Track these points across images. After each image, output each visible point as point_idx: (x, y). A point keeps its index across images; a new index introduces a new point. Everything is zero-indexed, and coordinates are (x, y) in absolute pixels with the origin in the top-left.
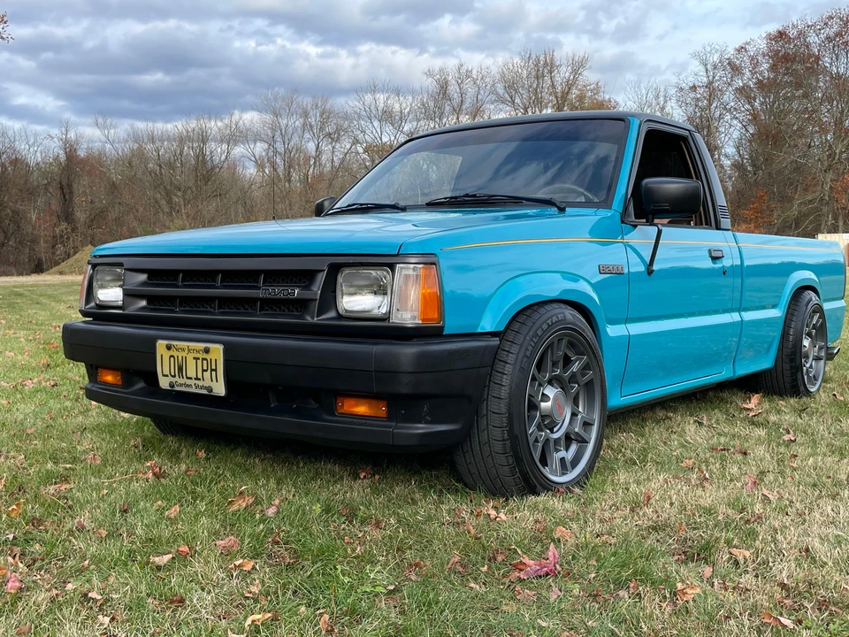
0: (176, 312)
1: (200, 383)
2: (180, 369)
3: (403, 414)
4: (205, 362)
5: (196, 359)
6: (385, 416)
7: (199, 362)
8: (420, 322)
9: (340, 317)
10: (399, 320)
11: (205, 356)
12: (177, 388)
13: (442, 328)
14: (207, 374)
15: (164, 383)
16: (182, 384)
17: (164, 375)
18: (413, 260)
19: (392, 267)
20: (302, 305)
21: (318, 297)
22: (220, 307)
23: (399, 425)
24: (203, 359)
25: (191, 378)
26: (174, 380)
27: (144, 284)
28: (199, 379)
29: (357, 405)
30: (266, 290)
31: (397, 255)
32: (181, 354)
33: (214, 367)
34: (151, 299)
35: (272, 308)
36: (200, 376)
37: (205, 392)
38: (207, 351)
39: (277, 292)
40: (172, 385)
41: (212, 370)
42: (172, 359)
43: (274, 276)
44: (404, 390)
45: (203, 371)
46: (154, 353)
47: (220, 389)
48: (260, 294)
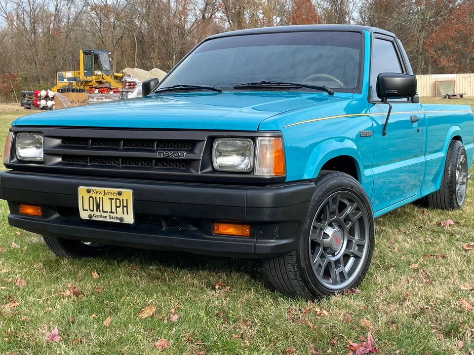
0: (87, 166)
1: (114, 215)
2: (98, 206)
3: (261, 234)
4: (118, 201)
5: (111, 199)
6: (248, 235)
7: (114, 201)
8: (274, 175)
9: (215, 171)
10: (261, 173)
11: (118, 197)
12: (94, 219)
13: (285, 178)
14: (120, 210)
15: (84, 215)
16: (98, 216)
17: (84, 210)
18: (268, 135)
19: (254, 139)
20: (188, 163)
21: (201, 158)
22: (123, 163)
23: (258, 240)
24: (116, 199)
25: (107, 212)
26: (92, 213)
27: (59, 146)
28: (114, 213)
29: (228, 228)
30: (161, 153)
31: (258, 131)
32: (98, 196)
33: (125, 205)
34: (65, 157)
35: (163, 165)
36: (114, 210)
37: (118, 221)
38: (120, 194)
39: (171, 154)
40: (90, 216)
41: (123, 206)
42: (91, 199)
43: (165, 144)
44: (266, 218)
45: (117, 207)
46: (77, 195)
47: (130, 219)
48: (157, 155)
